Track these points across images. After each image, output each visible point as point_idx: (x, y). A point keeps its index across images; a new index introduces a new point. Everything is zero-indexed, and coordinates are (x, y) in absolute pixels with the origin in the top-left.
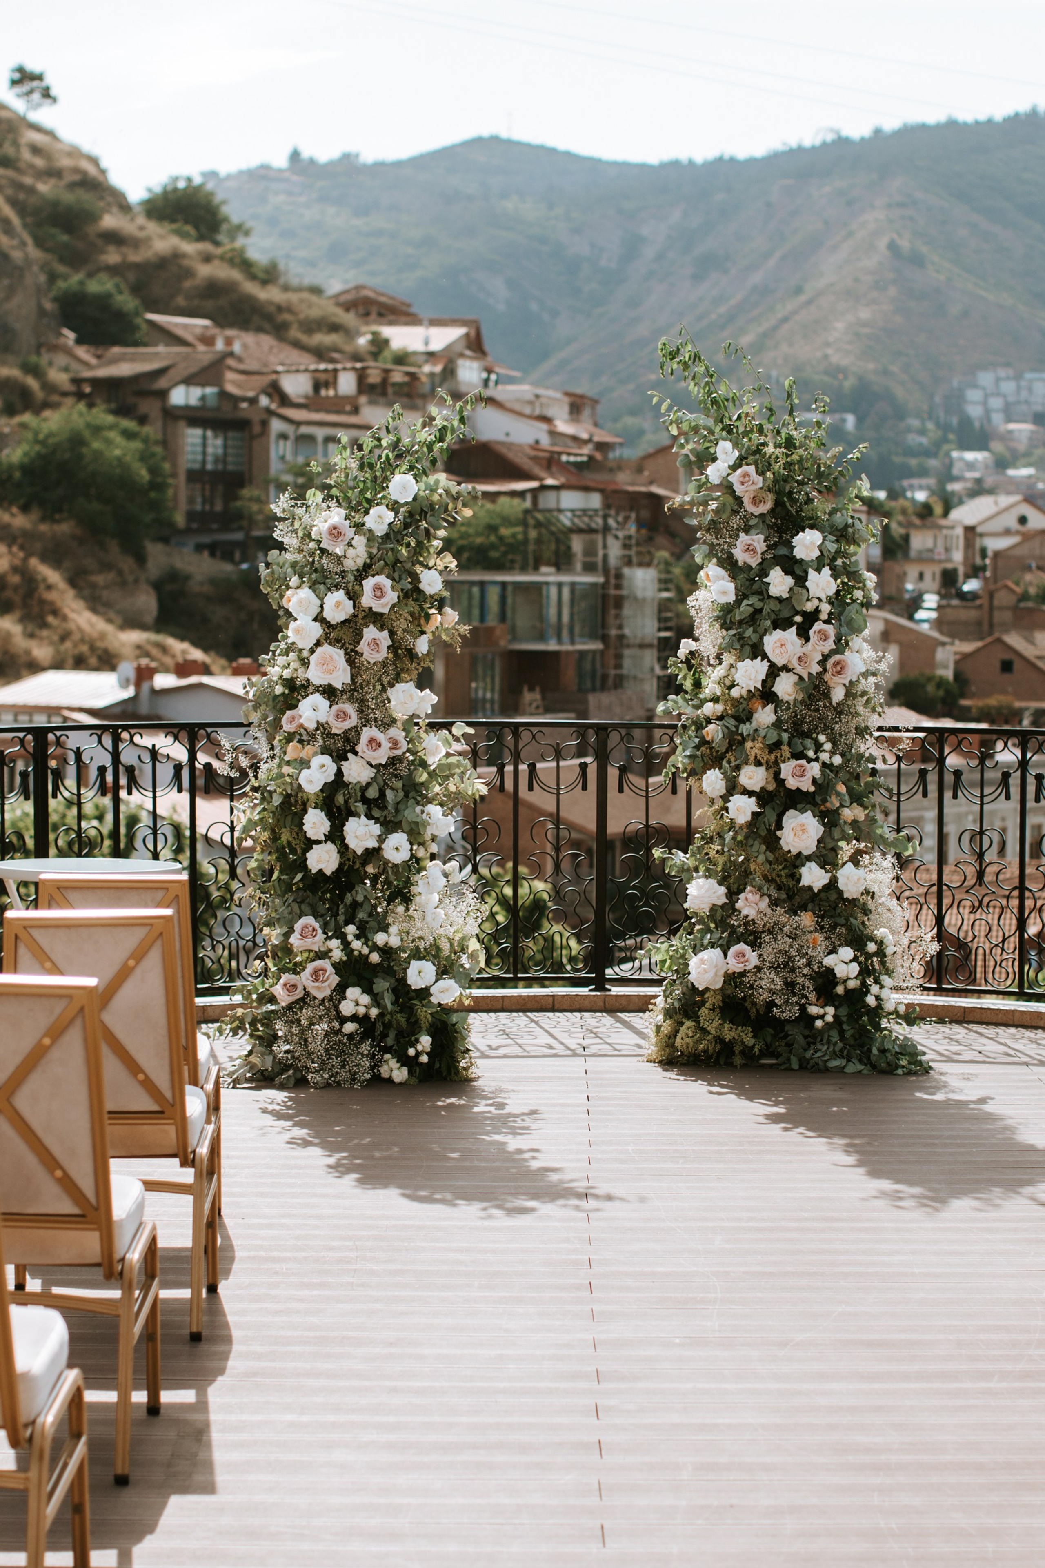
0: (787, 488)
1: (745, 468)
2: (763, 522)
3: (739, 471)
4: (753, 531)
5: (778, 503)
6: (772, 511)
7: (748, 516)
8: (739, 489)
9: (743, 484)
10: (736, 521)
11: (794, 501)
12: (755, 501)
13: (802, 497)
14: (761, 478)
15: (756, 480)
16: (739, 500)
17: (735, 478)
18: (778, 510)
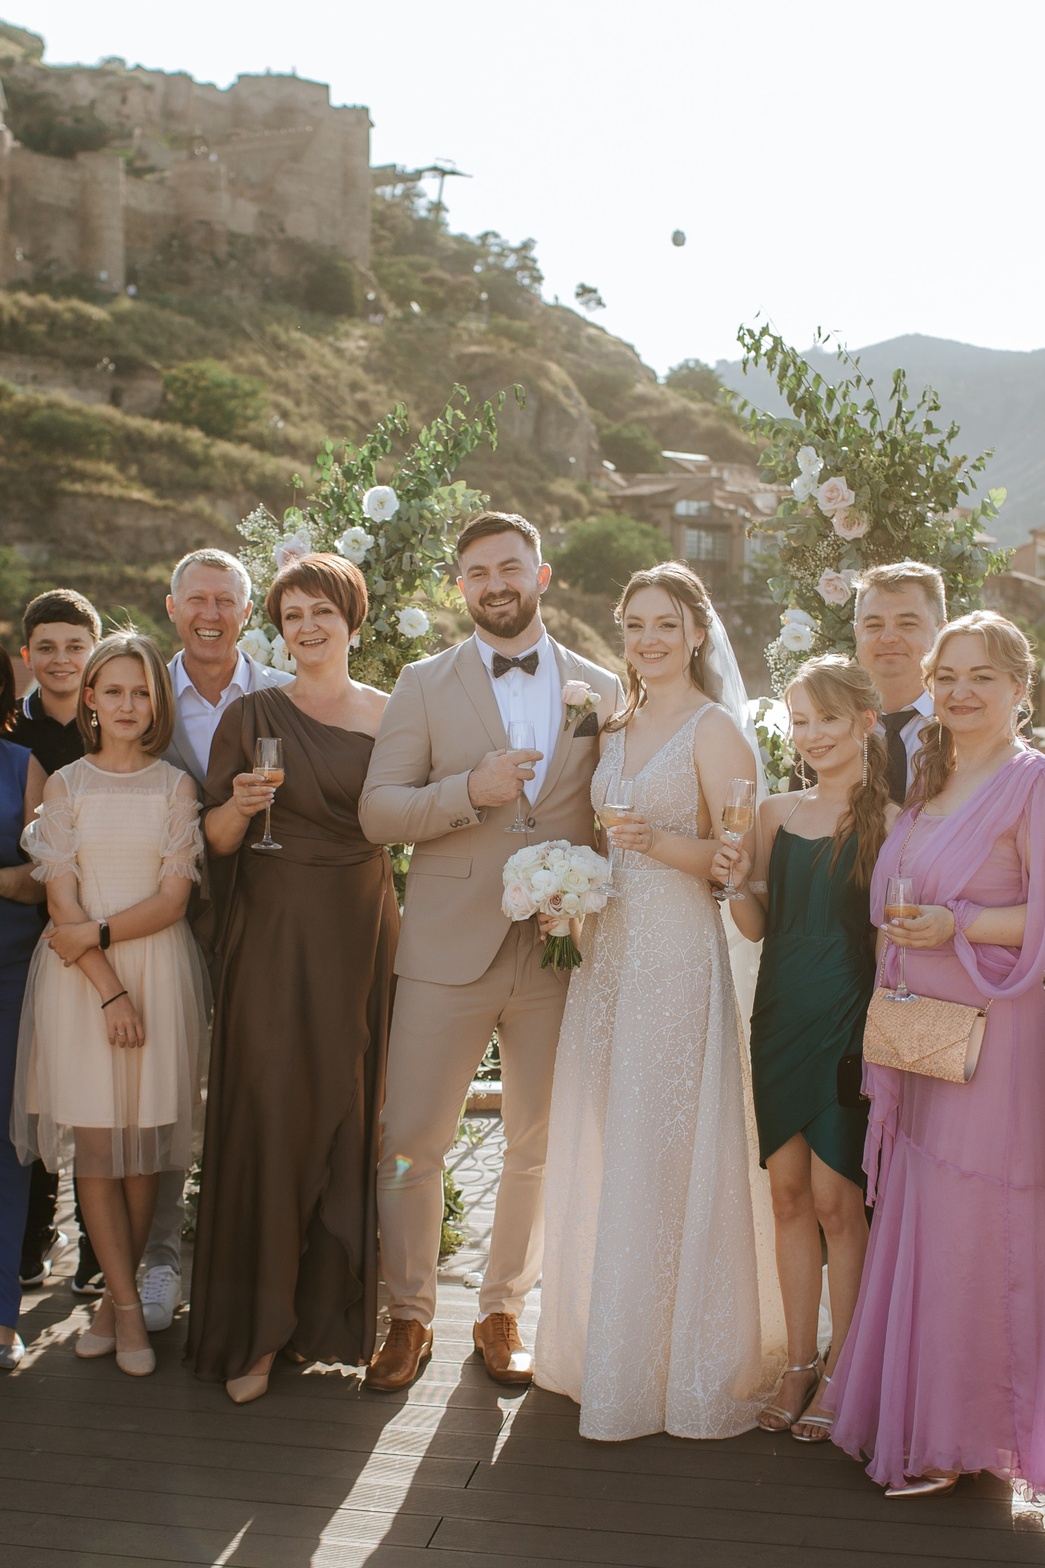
0: (891, 508)
1: (832, 480)
2: (858, 549)
3: (826, 483)
4: (845, 562)
5: (876, 526)
6: (870, 535)
7: (838, 543)
8: (826, 508)
9: (830, 500)
10: (823, 549)
11: (898, 524)
12: (849, 523)
13: (908, 518)
14: (853, 493)
15: (846, 497)
16: (827, 522)
17: (821, 493)
18: (878, 533)
